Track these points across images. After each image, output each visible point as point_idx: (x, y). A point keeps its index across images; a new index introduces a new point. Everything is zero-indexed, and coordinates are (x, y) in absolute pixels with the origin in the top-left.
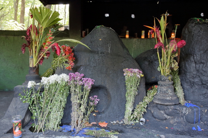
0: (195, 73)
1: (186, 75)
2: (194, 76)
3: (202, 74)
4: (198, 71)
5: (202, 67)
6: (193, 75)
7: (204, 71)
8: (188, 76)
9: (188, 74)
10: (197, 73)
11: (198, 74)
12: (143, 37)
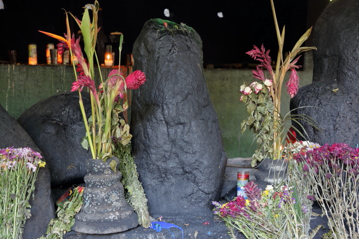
0: (167, 147)
1: (149, 154)
2: (166, 156)
3: (181, 148)
4: (173, 142)
5: (182, 133)
6: (163, 152)
7: (186, 142)
8: (153, 156)
9: (153, 151)
10: (172, 147)
11: (174, 149)
12: (33, 61)
